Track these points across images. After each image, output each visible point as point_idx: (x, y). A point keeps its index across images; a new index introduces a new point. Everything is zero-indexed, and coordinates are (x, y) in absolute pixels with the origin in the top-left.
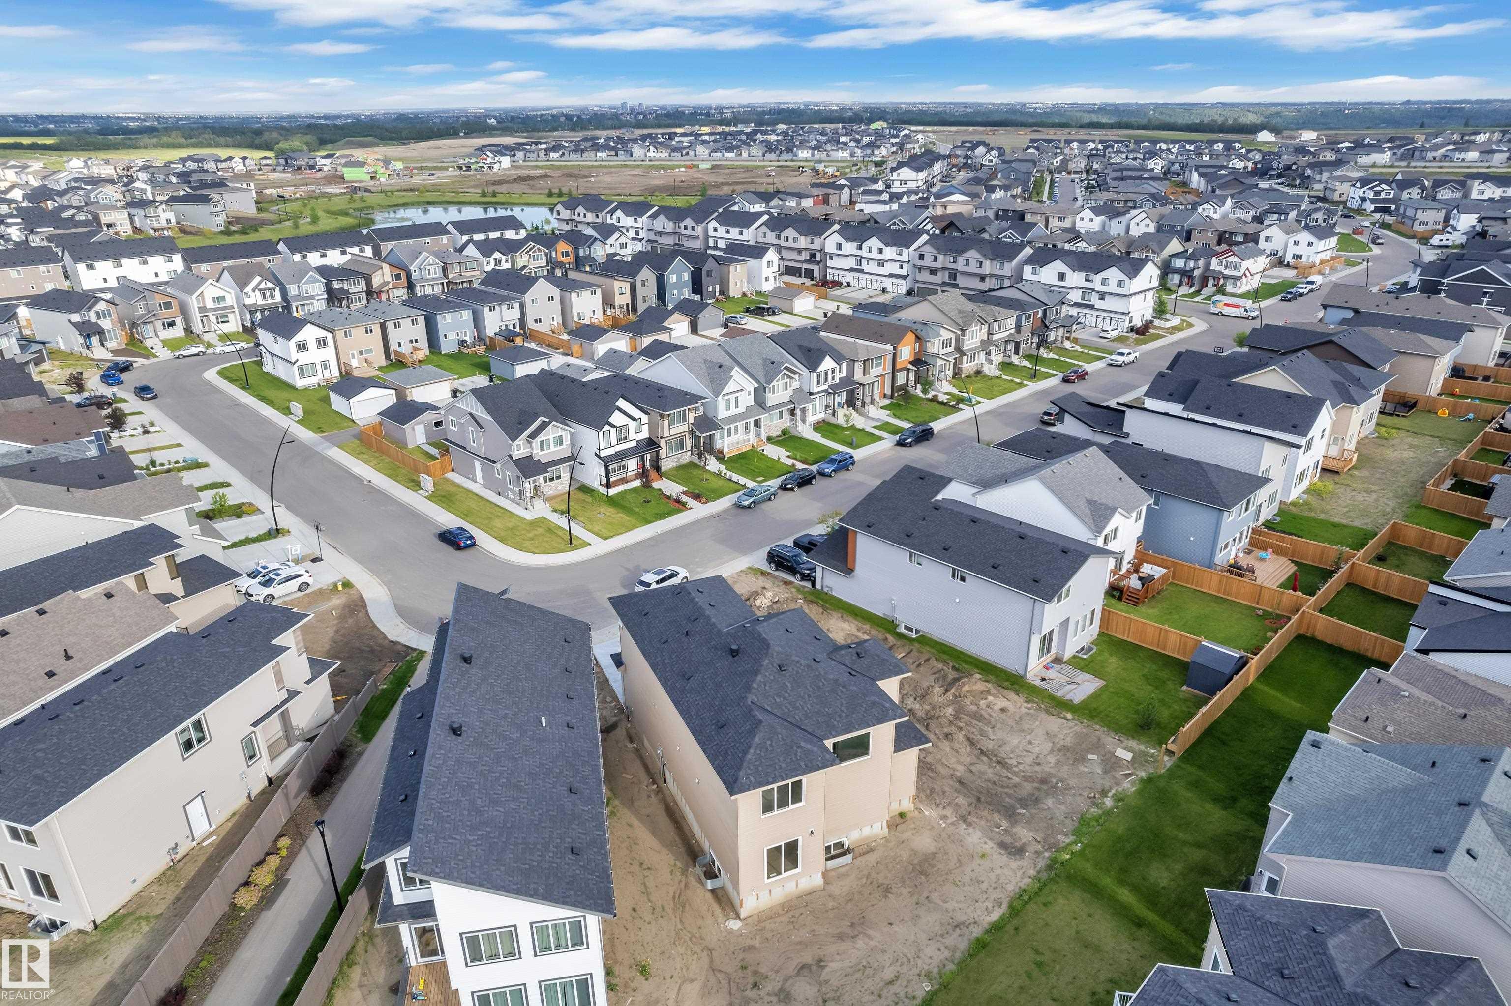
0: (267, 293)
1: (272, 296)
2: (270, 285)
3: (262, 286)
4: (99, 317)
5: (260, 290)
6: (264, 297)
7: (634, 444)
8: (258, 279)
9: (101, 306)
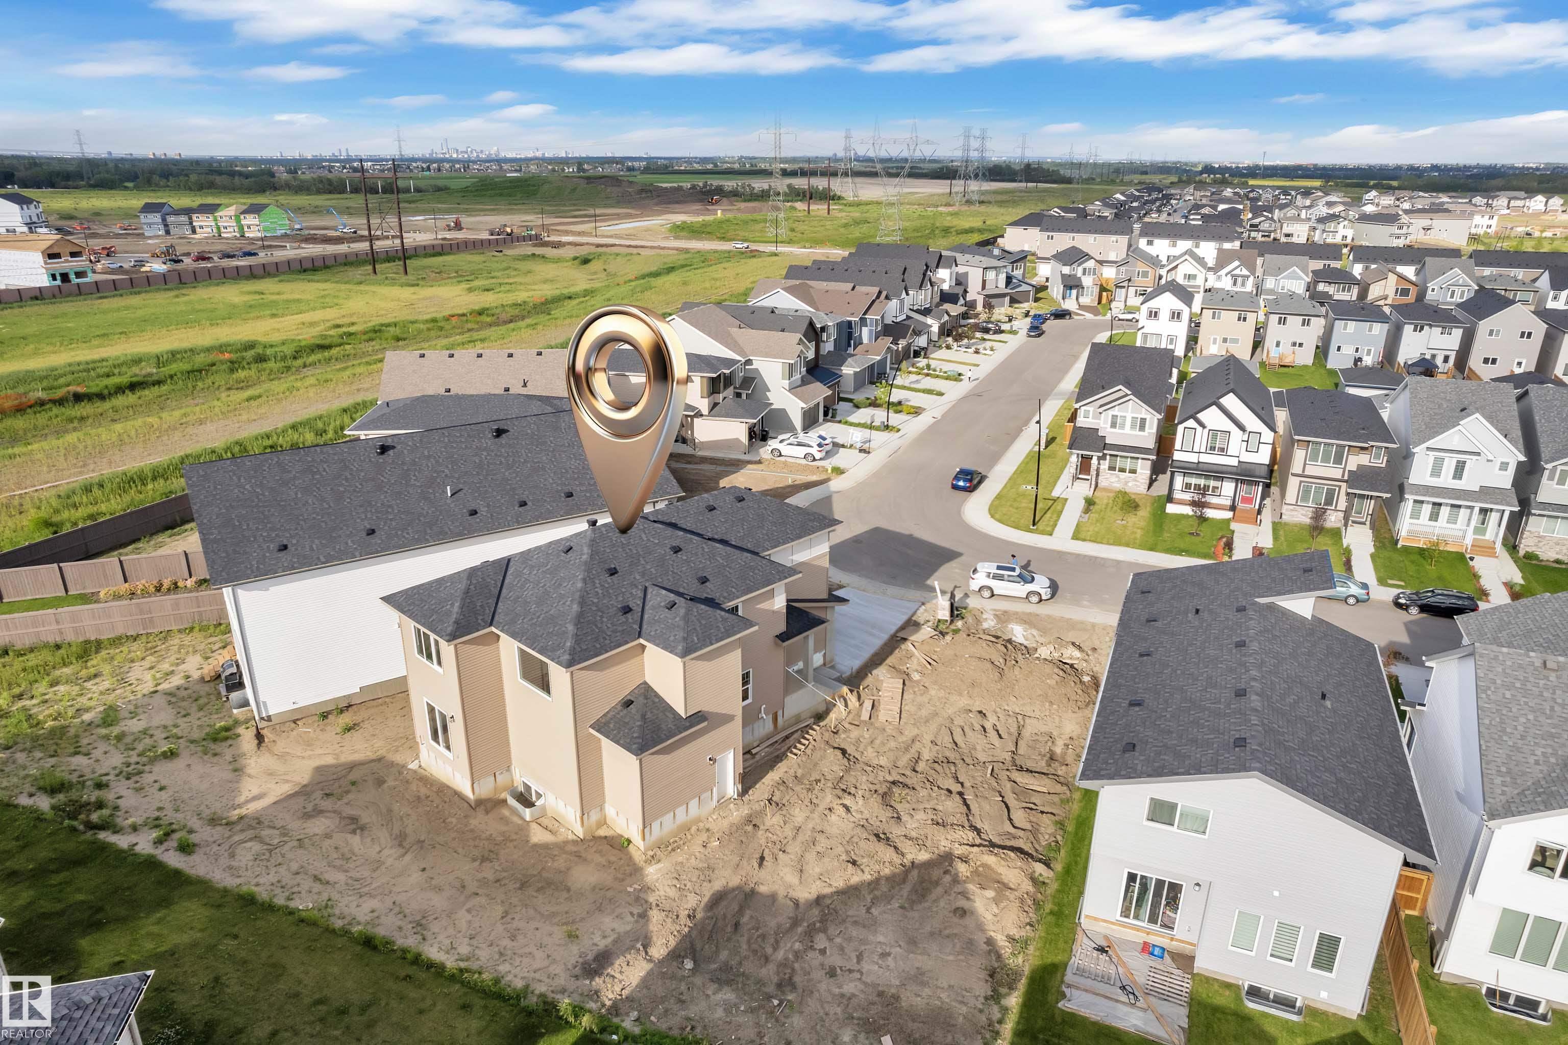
0: (1240, 280)
1: (1243, 285)
2: (1245, 272)
3: (1237, 272)
4: (1084, 274)
5: (1233, 276)
6: (1235, 284)
7: (1234, 462)
8: (1237, 263)
9: (1090, 264)
